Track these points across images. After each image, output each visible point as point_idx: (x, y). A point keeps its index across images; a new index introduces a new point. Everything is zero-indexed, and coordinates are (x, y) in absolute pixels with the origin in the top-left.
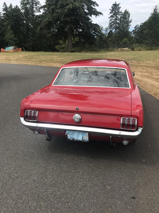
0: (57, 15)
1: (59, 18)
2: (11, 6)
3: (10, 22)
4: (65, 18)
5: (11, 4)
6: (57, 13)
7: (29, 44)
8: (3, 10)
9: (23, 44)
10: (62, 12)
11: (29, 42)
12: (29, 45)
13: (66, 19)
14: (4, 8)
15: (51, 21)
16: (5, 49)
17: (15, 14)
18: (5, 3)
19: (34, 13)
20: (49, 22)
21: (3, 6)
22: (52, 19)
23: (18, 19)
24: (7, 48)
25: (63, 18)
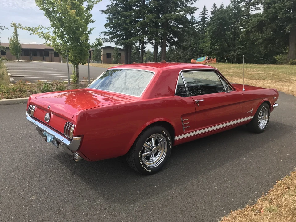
0: (273, 11)
1: (277, 15)
2: (222, 7)
3: (213, 27)
4: (285, 14)
5: (222, 5)
6: (274, 7)
7: (233, 53)
8: (211, 13)
9: (225, 54)
10: (283, 6)
11: (235, 51)
12: (233, 55)
13: (287, 15)
14: (212, 10)
15: (264, 20)
16: (196, 60)
17: (220, 17)
18: (215, 5)
19: (251, 12)
20: (261, 21)
21: (212, 9)
22: (265, 17)
23: (224, 22)
24: (198, 59)
25: (282, 14)
